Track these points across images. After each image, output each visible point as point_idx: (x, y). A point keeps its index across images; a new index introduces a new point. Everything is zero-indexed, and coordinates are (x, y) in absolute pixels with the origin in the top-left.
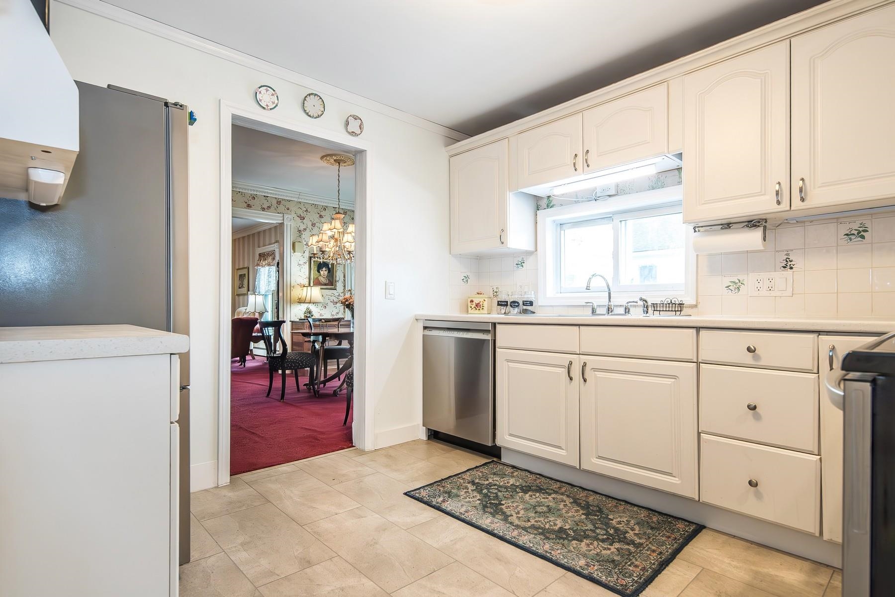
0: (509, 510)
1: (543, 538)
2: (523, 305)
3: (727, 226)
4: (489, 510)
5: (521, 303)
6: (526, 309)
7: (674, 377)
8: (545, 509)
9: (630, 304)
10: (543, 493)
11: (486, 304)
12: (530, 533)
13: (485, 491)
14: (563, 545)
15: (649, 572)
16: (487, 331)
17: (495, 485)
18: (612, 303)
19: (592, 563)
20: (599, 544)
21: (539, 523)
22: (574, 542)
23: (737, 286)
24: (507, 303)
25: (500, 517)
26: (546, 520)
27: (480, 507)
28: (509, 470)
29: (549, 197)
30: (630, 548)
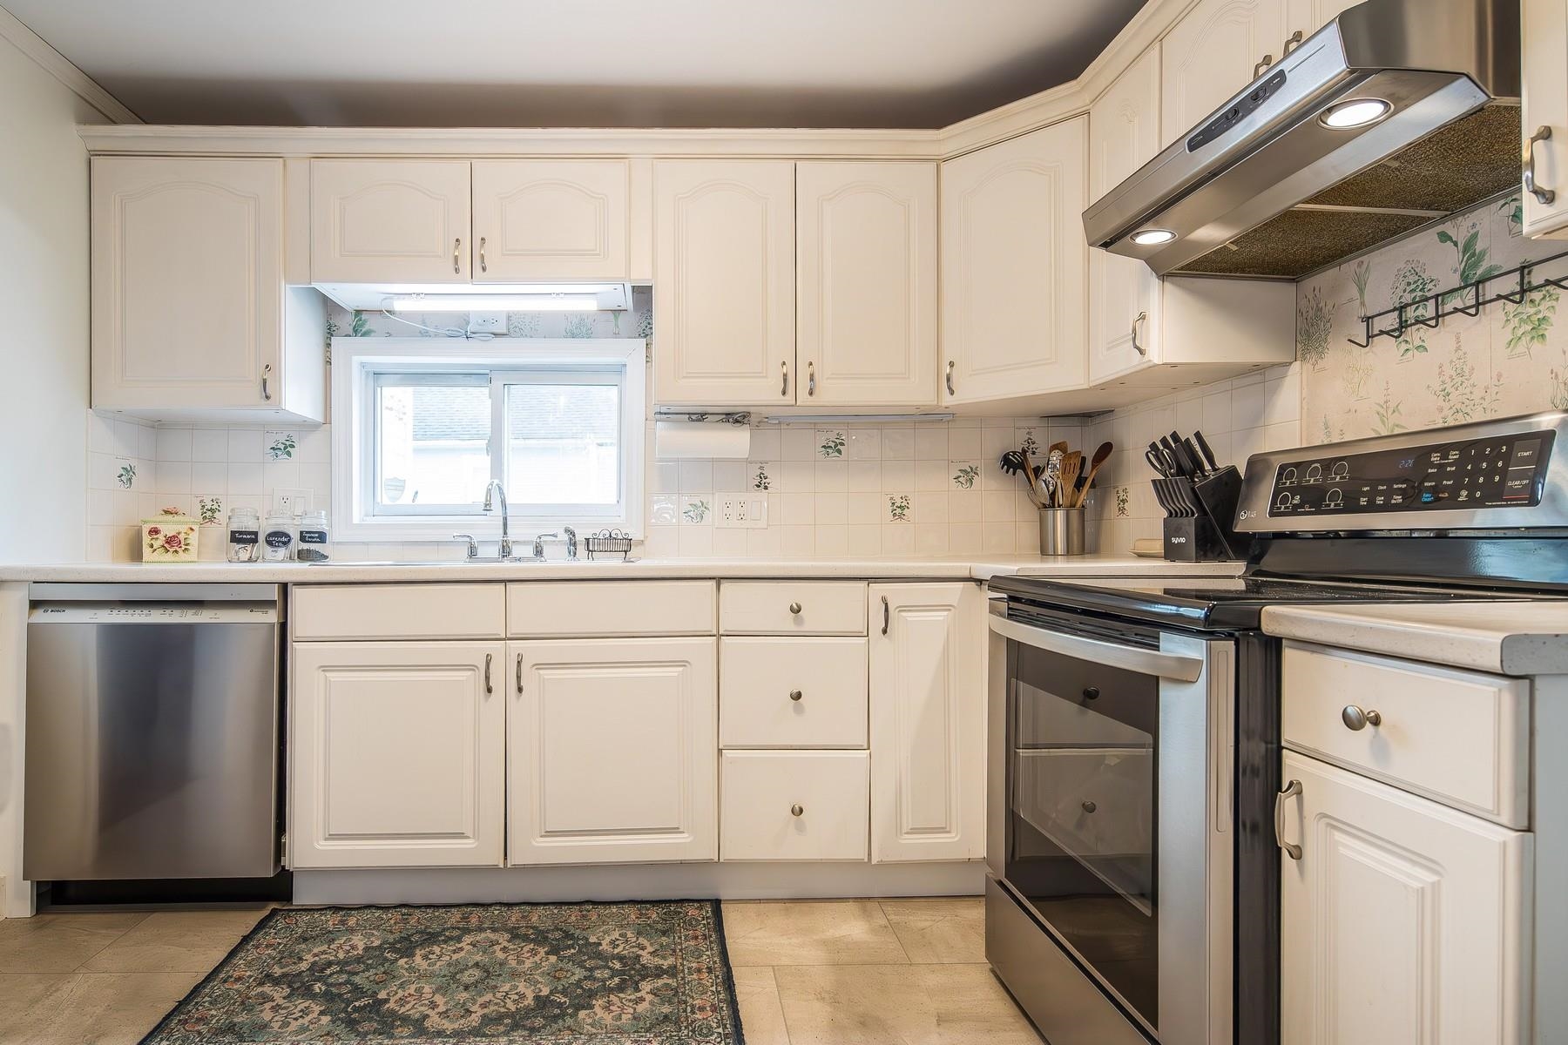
0: (408, 1006)
1: (526, 1033)
2: (303, 539)
3: (699, 417)
4: (365, 1027)
5: (295, 536)
6: (308, 551)
7: (683, 663)
8: (477, 973)
9: (543, 539)
10: (445, 942)
11: (194, 539)
12: (493, 1036)
13: (318, 987)
14: (569, 1028)
15: (724, 1008)
16: (270, 604)
17: (330, 964)
18: (511, 537)
19: (644, 1039)
20: (621, 999)
21: (492, 1008)
22: (582, 1014)
23: (700, 512)
24: (257, 537)
25: (406, 1031)
26: (499, 995)
27: (341, 1029)
28: (331, 920)
29: (358, 312)
30: (666, 981)
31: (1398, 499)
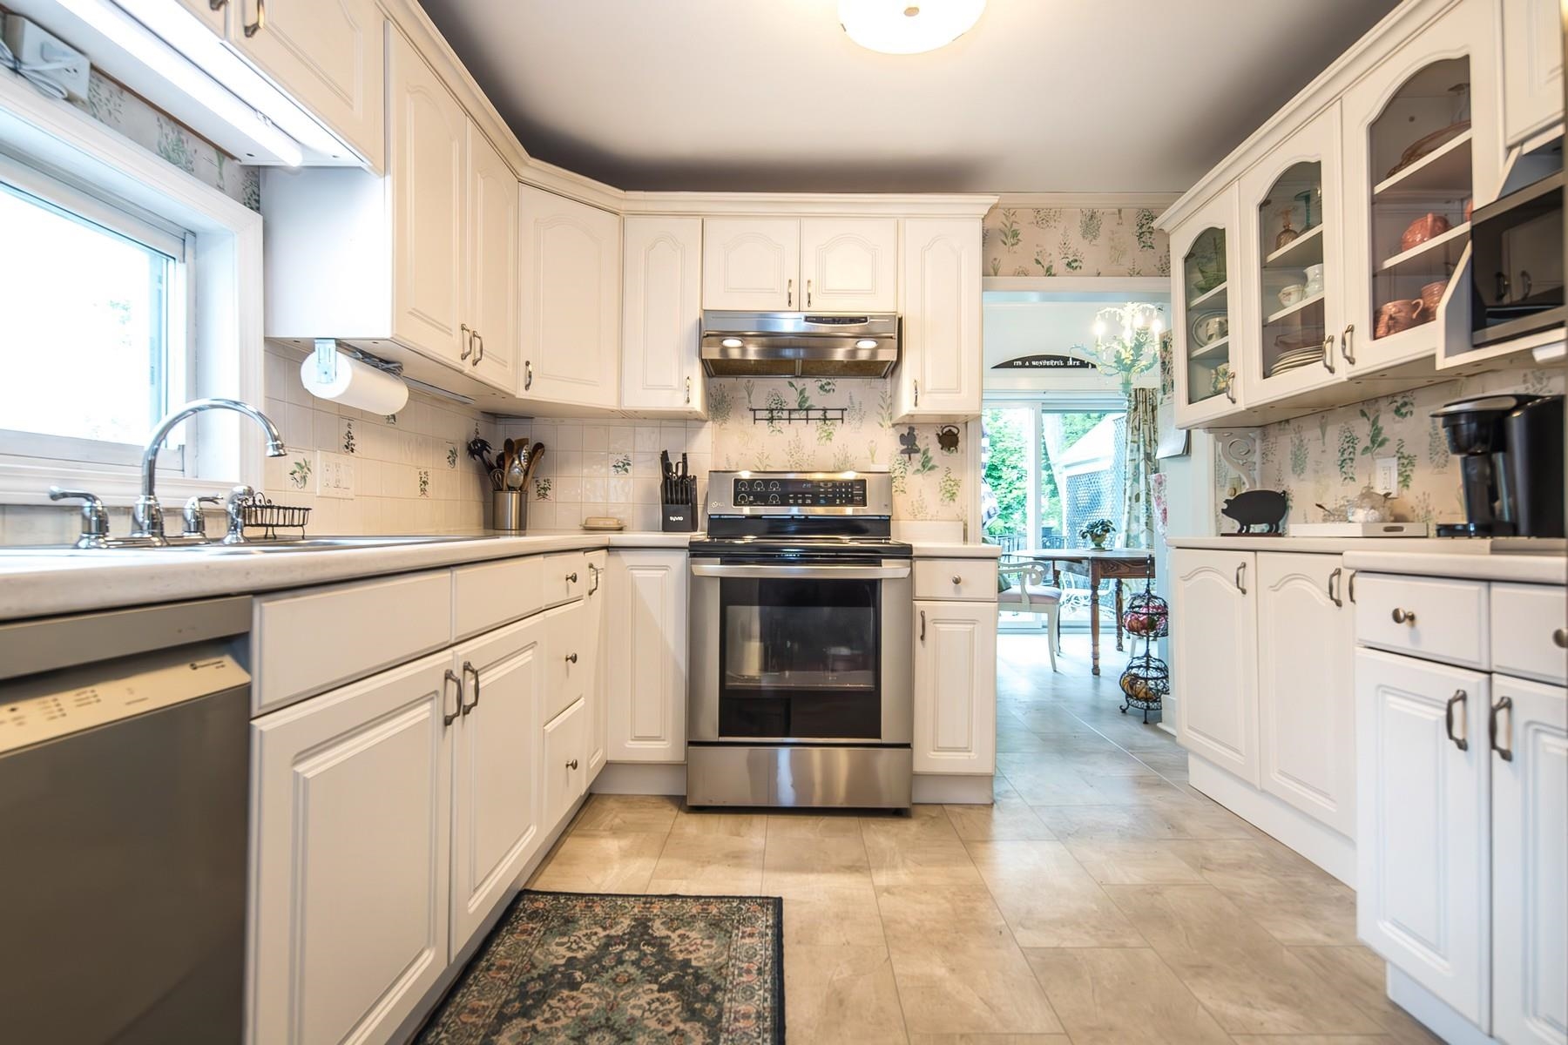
23: (303, 474)
31: (809, 501)
